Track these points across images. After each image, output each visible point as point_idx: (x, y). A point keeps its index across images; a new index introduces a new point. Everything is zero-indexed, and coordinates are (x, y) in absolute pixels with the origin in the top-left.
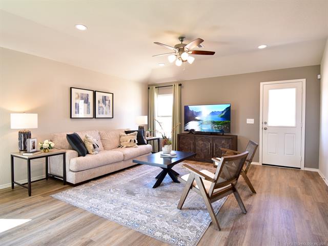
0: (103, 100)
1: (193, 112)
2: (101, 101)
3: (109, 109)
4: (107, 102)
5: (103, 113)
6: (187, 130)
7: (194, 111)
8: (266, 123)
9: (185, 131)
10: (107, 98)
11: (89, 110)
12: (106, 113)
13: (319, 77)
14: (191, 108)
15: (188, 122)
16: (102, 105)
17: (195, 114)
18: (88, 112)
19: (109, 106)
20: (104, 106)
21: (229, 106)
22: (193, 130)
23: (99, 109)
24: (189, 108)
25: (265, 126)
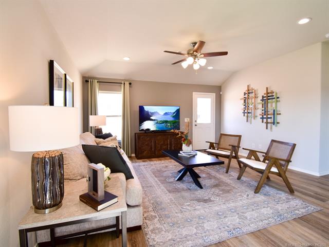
1: (148, 112)
6: (143, 130)
7: (150, 111)
8: (196, 121)
9: (140, 131)
13: (221, 93)
14: (146, 108)
15: (143, 122)
17: (150, 114)
21: (178, 108)
22: (148, 130)
24: (144, 108)
25: (196, 123)
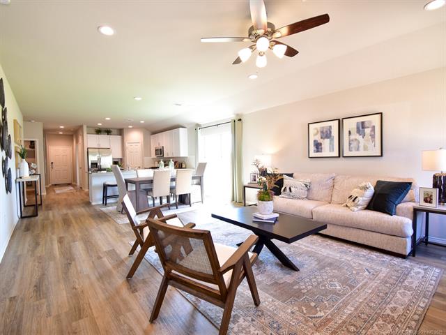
0: (358, 128)
2: (354, 131)
3: (373, 141)
4: (368, 131)
5: (358, 150)
10: (366, 125)
11: (333, 146)
12: (365, 148)
16: (355, 136)
18: (332, 149)
19: (373, 136)
20: (359, 138)
23: (350, 144)
